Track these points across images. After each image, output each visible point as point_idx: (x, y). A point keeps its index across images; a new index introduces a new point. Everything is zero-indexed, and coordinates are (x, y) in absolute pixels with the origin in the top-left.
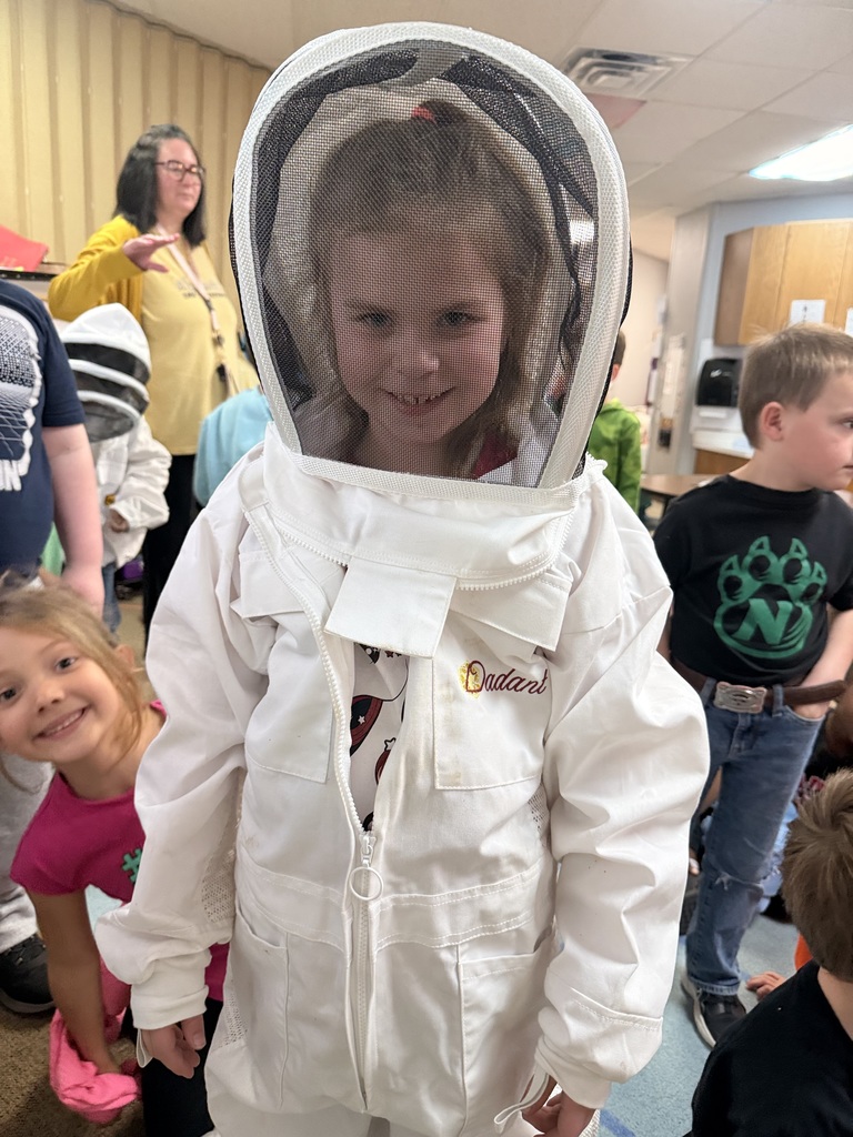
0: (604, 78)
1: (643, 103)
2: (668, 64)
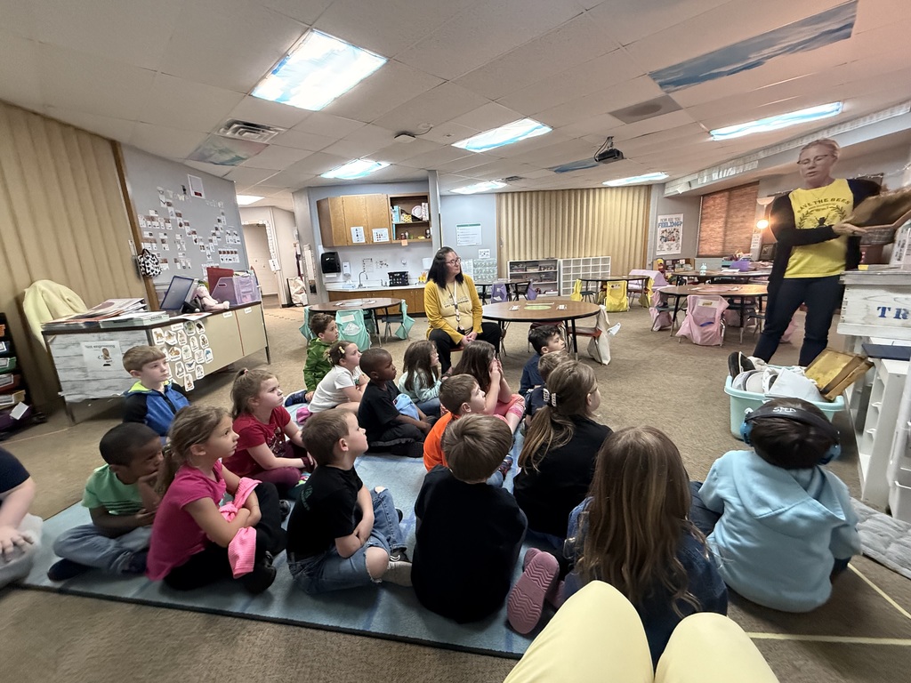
0: (247, 133)
1: (268, 145)
2: (276, 131)
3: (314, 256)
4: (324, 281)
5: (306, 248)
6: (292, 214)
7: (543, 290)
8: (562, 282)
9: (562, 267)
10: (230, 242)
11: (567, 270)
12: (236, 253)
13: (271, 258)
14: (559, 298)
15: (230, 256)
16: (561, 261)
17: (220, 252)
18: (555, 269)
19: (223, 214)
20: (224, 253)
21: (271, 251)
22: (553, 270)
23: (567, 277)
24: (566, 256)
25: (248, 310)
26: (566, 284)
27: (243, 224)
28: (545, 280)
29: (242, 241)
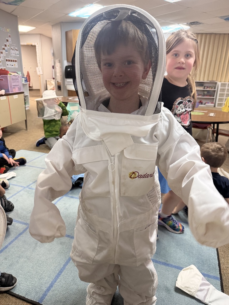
3: (61, 67)
4: (66, 83)
5: (57, 61)
6: (51, 39)
7: (204, 102)
8: (218, 97)
9: (220, 88)
10: (13, 55)
11: (223, 90)
12: (16, 61)
13: (38, 67)
14: (214, 109)
15: (12, 63)
16: (219, 84)
17: (7, 60)
18: (215, 88)
19: (10, 36)
20: (9, 61)
21: (38, 62)
22: (213, 89)
23: (222, 95)
24: (223, 80)
25: (16, 96)
26: (221, 100)
27: (22, 43)
28: (207, 95)
29: (20, 54)
